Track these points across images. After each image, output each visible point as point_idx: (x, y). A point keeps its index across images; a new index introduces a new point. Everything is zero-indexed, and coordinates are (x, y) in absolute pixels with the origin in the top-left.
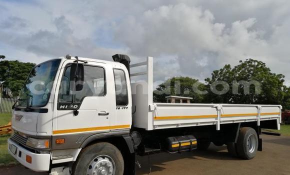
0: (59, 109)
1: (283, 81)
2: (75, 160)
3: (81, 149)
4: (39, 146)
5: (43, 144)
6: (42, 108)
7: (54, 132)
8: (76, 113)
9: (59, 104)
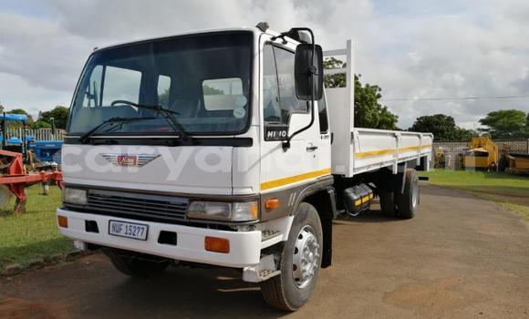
0: (266, 139)
1: (379, 96)
2: (286, 239)
3: (293, 217)
4: (238, 216)
5: (246, 212)
6: (237, 136)
7: (263, 186)
8: (286, 146)
9: (267, 129)
